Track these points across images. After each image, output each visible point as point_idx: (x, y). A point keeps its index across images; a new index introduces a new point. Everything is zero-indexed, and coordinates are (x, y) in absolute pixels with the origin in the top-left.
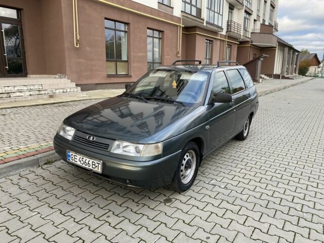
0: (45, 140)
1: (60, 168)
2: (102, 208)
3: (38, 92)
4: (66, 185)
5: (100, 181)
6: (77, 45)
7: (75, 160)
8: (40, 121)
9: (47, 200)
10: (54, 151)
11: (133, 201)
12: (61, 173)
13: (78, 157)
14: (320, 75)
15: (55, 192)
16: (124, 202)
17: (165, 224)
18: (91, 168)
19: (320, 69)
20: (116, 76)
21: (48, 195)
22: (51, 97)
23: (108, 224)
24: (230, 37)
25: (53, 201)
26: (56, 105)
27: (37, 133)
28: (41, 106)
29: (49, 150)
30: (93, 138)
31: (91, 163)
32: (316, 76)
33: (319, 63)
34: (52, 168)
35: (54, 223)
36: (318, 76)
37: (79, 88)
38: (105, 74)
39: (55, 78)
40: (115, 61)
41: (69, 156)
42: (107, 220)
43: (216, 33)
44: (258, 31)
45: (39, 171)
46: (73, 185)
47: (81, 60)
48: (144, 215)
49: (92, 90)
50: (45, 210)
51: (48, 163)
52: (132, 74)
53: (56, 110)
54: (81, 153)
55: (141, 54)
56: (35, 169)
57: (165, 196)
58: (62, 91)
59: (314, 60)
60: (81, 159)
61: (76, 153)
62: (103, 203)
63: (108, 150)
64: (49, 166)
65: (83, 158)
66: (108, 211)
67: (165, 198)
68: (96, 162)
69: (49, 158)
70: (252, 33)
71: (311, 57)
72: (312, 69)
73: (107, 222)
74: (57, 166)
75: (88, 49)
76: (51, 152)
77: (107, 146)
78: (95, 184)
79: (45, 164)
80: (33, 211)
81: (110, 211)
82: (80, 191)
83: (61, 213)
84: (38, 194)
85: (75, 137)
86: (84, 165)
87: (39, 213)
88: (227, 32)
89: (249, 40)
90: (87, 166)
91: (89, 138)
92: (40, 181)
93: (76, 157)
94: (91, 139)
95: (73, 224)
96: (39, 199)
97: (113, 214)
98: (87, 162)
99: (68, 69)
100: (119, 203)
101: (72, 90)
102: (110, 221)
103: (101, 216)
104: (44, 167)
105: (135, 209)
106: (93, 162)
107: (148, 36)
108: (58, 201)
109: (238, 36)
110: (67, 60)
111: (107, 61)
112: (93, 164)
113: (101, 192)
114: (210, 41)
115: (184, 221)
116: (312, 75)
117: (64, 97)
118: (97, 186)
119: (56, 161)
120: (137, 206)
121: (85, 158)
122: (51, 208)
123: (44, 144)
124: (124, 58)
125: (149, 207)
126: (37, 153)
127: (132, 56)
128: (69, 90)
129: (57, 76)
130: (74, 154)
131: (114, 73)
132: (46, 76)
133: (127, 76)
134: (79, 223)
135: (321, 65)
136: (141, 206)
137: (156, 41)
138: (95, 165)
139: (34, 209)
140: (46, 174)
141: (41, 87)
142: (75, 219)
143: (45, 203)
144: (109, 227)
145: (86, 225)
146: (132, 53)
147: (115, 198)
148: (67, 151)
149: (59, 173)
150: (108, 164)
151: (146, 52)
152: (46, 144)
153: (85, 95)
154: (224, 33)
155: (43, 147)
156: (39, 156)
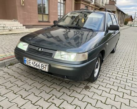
0: (8, 52)
1: (18, 68)
2: (48, 93)
3: (3, 28)
4: (23, 78)
5: (44, 76)
6: (23, 4)
7: (30, 63)
8: (5, 42)
9: (12, 88)
10: (15, 58)
11: (66, 88)
12: (19, 71)
13: (32, 61)
14: (133, 25)
15: (17, 83)
16: (61, 89)
17: (90, 103)
18: (40, 68)
19: (133, 23)
20: (43, 21)
21: (12, 85)
22: (10, 30)
23: (54, 105)
24: (96, 6)
25: (16, 89)
26: (14, 35)
27: (3, 48)
28: (5, 35)
29: (11, 57)
30: (41, 50)
31: (40, 65)
32: (131, 26)
33: (132, 20)
34: (13, 68)
35: (18, 105)
36: (132, 26)
37: (25, 27)
38: (37, 20)
39: (12, 21)
40: (42, 14)
41: (25, 61)
42: (53, 102)
43: (89, 3)
44: (108, 3)
45: (6, 69)
46: (28, 78)
47: (25, 13)
48: (75, 97)
49: (31, 28)
50: (11, 96)
51: (11, 65)
52: (51, 21)
53: (13, 37)
54: (33, 59)
55: (55, 11)
56: (3, 68)
57: (84, 84)
58: (16, 28)
59: (131, 18)
60: (33, 63)
61: (30, 59)
62: (48, 90)
63: (52, 57)
64: (12, 66)
65: (35, 62)
66: (52, 95)
67: (85, 86)
68: (44, 65)
69: (12, 62)
70: (105, 4)
71: (129, 17)
72: (129, 23)
73: (53, 103)
74: (16, 67)
75: (28, 7)
76: (13, 58)
77: (51, 55)
78: (41, 77)
79: (9, 65)
80: (3, 96)
81: (53, 95)
82: (32, 82)
83: (22, 97)
84: (6, 84)
85: (29, 49)
86: (36, 67)
87: (7, 98)
88: (94, 3)
89: (104, 7)
90: (38, 67)
91: (38, 49)
92: (6, 76)
93: (30, 61)
94: (40, 50)
95: (31, 106)
96: (7, 88)
97: (56, 97)
98: (38, 64)
99: (18, 17)
100: (58, 90)
101: (21, 28)
102: (55, 102)
103: (48, 99)
104: (9, 67)
105: (69, 93)
106: (42, 65)
107: (58, 2)
108: (19, 89)
109: (99, 5)
110: (18, 12)
111: (38, 14)
112: (42, 66)
113: (46, 82)
114: (87, 7)
115: (101, 102)
116: (129, 25)
117: (17, 31)
118: (42, 78)
119: (15, 63)
120: (70, 91)
121: (36, 62)
122: (15, 94)
123: (8, 54)
124: (47, 12)
125: (77, 92)
126: (4, 59)
127: (50, 12)
128: (19, 28)
129: (13, 20)
130: (28, 60)
131: (42, 20)
132: (7, 20)
133: (48, 22)
134: (35, 104)
135: (134, 21)
136: (72, 91)
137: (62, 5)
138: (43, 66)
139: (3, 95)
140: (10, 71)
141: (4, 26)
142: (32, 101)
143: (10, 90)
144: (55, 107)
145: (40, 106)
146: (50, 10)
147: (54, 86)
148: (24, 57)
149: (18, 71)
150: (52, 66)
151: (57, 10)
152: (9, 54)
153: (28, 30)
154: (93, 3)
155: (8, 56)
156: (5, 61)
